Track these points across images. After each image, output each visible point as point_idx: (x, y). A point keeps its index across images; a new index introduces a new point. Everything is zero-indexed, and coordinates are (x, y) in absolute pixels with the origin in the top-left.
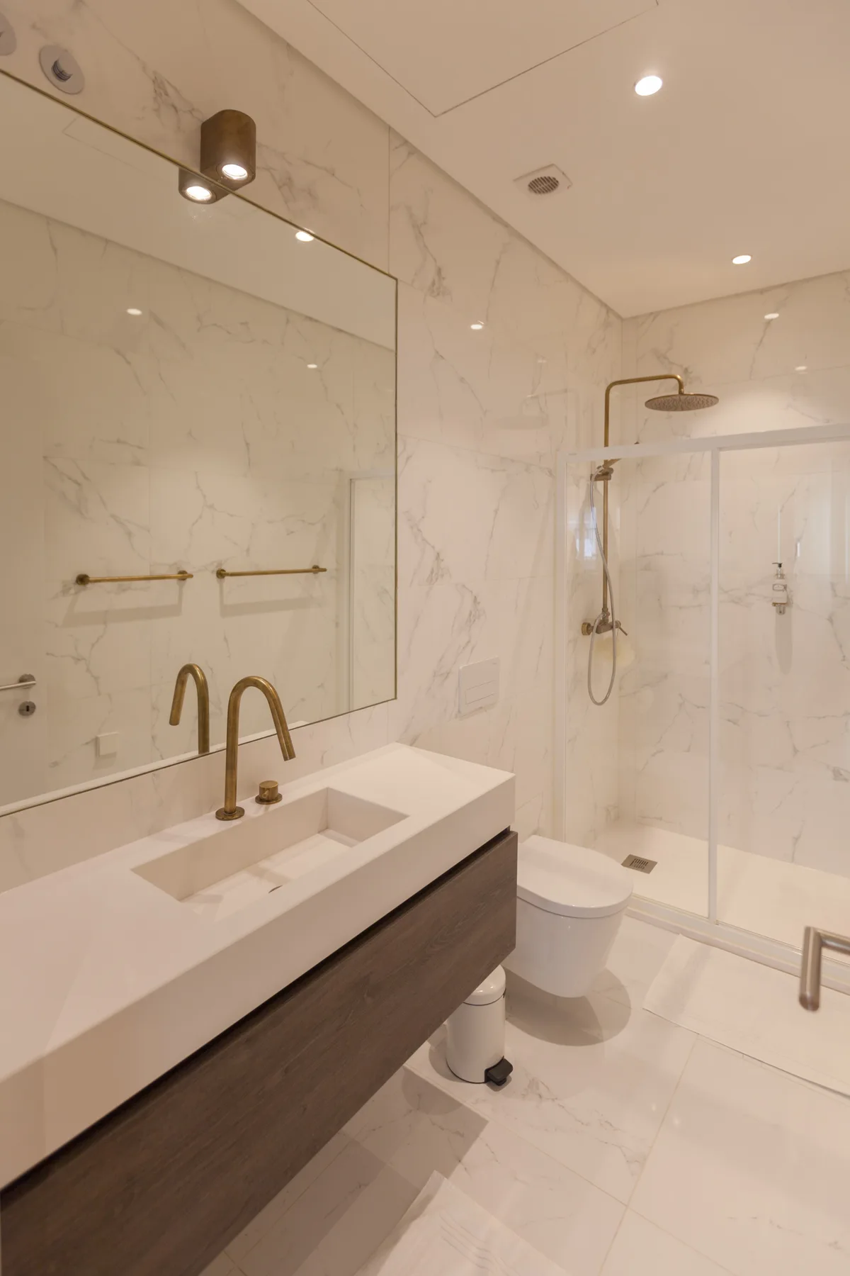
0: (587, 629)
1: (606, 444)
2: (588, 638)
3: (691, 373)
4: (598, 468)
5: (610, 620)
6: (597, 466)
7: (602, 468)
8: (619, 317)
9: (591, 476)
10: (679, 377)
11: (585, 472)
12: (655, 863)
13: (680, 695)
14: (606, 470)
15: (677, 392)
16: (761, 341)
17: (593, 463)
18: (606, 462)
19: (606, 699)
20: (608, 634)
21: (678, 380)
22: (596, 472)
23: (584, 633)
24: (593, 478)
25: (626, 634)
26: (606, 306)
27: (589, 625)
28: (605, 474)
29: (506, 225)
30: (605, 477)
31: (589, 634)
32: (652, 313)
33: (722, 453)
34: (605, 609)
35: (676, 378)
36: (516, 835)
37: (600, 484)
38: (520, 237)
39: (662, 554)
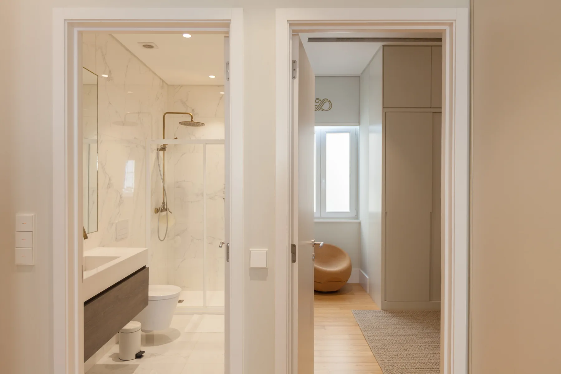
0: (157, 211)
1: (164, 138)
2: (158, 214)
3: (195, 111)
4: (161, 146)
5: (166, 207)
6: (160, 145)
7: (162, 146)
8: (167, 84)
9: (158, 149)
10: (191, 114)
11: (155, 147)
12: (184, 300)
13: (192, 236)
14: (163, 147)
15: (191, 121)
16: (219, 104)
17: (158, 145)
18: (164, 145)
19: (164, 238)
20: (164, 213)
21: (191, 115)
22: (160, 147)
23: (155, 213)
24: (159, 150)
25: (171, 213)
26: (162, 80)
27: (157, 209)
28: (163, 149)
29: (130, 52)
30: (163, 150)
31: (157, 213)
32: (179, 85)
33: (207, 145)
34: (163, 203)
35: (190, 114)
36: (148, 268)
37: (161, 153)
38: (135, 56)
39: (184, 181)
